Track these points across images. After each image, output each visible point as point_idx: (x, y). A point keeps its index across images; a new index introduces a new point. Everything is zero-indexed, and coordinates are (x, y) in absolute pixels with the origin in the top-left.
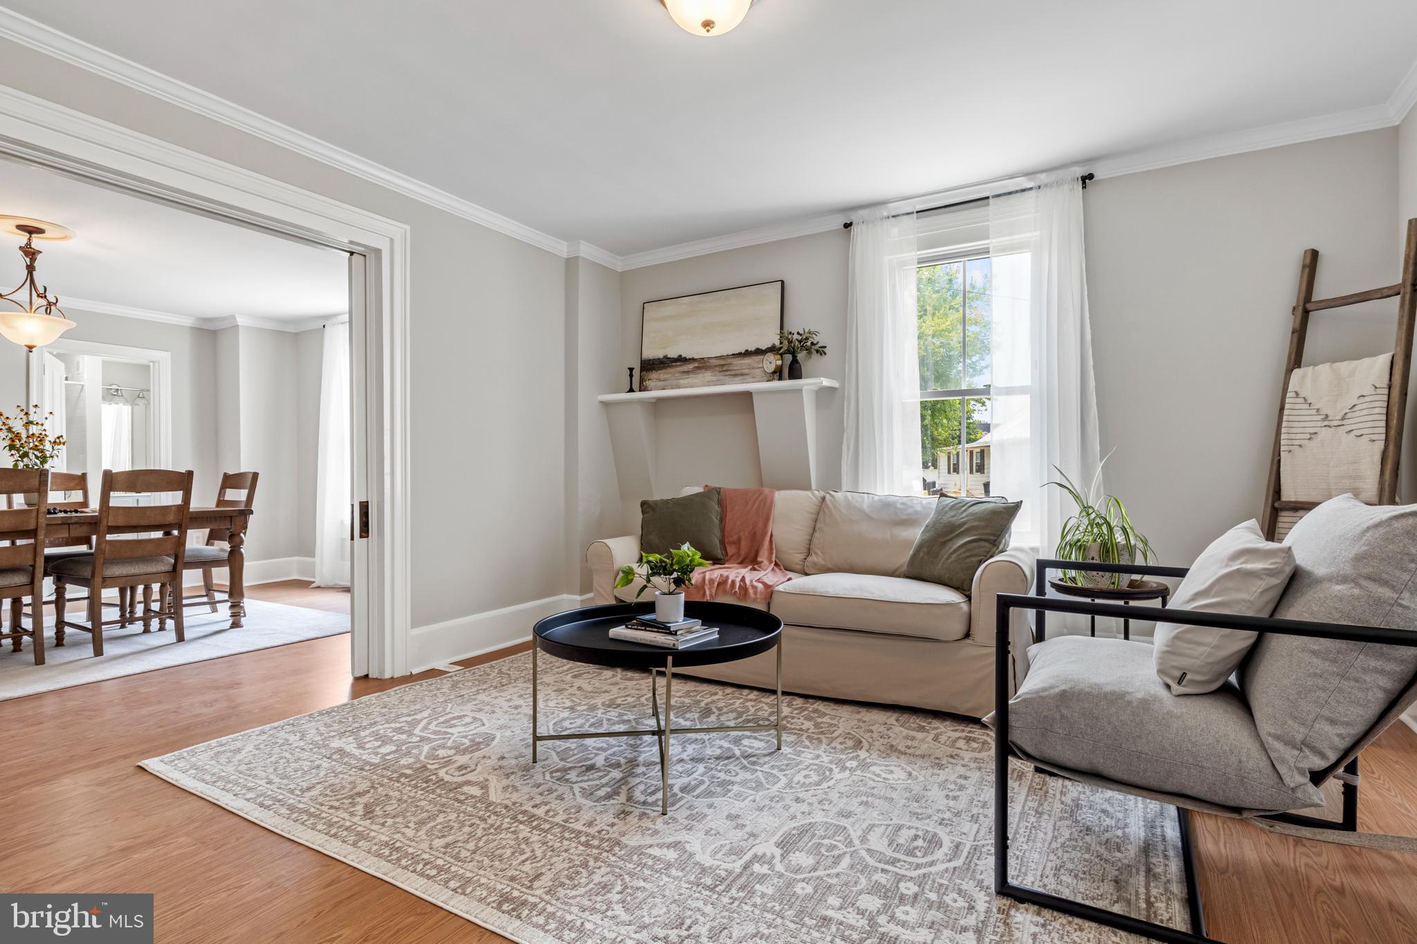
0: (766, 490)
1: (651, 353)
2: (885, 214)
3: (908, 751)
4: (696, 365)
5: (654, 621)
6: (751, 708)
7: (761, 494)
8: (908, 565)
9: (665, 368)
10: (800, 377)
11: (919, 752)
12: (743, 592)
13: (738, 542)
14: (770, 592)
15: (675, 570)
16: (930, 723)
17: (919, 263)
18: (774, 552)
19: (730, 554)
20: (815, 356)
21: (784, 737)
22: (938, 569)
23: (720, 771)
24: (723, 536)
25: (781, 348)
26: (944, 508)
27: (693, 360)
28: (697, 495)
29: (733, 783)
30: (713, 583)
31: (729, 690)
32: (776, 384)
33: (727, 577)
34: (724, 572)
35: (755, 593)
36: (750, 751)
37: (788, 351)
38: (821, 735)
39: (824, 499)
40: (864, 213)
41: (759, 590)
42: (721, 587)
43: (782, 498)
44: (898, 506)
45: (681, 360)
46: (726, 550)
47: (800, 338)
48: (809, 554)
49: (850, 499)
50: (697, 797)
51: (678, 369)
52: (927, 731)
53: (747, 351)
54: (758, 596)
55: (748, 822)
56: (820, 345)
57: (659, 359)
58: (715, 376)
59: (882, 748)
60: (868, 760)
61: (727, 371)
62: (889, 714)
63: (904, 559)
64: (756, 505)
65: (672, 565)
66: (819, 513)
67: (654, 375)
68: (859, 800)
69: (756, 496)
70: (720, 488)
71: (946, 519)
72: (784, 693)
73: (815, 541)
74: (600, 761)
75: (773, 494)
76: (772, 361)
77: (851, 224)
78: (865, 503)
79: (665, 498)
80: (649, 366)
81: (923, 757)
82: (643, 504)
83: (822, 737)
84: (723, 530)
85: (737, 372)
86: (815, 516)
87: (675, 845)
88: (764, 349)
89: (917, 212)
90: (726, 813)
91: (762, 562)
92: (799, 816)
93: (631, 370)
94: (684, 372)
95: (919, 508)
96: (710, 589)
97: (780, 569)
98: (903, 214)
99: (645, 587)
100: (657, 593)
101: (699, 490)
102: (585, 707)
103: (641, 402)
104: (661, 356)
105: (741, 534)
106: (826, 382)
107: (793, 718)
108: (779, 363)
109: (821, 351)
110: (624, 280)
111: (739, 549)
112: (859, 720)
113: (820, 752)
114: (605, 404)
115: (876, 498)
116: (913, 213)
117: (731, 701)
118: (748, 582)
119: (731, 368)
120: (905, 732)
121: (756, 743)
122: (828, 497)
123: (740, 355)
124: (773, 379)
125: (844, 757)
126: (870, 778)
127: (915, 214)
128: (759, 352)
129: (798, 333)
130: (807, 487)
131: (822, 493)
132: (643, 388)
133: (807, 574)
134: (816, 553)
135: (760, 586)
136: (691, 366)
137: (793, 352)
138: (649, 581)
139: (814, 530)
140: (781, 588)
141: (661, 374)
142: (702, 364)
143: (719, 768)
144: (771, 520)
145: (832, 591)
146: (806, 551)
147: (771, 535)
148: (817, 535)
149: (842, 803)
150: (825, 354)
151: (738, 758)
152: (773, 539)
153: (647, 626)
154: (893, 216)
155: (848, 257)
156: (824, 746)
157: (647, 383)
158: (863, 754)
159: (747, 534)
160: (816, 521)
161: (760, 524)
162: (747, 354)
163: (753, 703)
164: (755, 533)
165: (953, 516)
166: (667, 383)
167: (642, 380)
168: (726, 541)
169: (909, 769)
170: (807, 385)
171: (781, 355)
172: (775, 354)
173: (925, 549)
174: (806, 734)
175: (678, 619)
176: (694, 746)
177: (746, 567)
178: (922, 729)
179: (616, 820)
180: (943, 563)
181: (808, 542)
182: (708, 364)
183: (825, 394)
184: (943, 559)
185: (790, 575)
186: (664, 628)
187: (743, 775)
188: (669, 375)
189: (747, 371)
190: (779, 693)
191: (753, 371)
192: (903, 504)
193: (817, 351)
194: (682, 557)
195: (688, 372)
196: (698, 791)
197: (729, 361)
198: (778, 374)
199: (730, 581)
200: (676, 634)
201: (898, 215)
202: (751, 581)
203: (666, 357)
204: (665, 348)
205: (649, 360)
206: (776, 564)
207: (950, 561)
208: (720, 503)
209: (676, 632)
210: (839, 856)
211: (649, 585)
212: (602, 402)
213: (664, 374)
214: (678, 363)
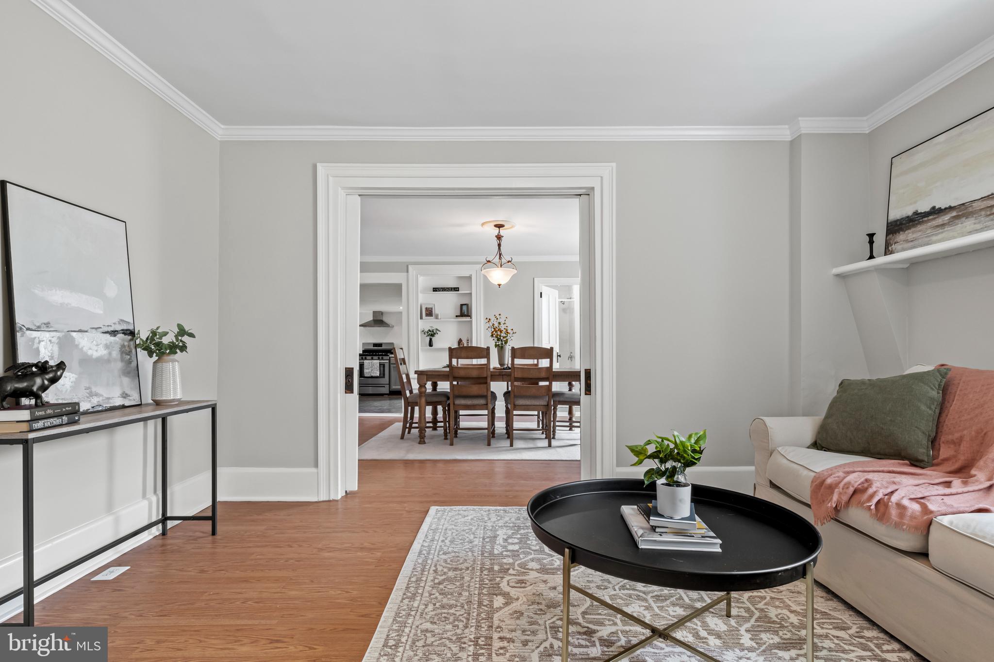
1: (896, 214)
4: (954, 214)
9: (914, 226)
14: (929, 520)
27: (950, 209)
45: (935, 212)
51: (930, 224)
57: (908, 217)
58: (978, 222)
67: (901, 236)
80: (895, 228)
82: (842, 385)
93: (871, 236)
94: (938, 226)
104: (910, 214)
114: (842, 277)
132: (886, 252)
136: (947, 217)
140: (945, 520)
141: (910, 234)
142: (962, 212)
157: (893, 246)
166: (916, 243)
167: (887, 245)
182: (969, 210)
188: (920, 234)
195: (943, 225)
203: (916, 213)
204: (915, 202)
205: (898, 220)
212: (838, 276)
213: (913, 233)
214: (931, 217)
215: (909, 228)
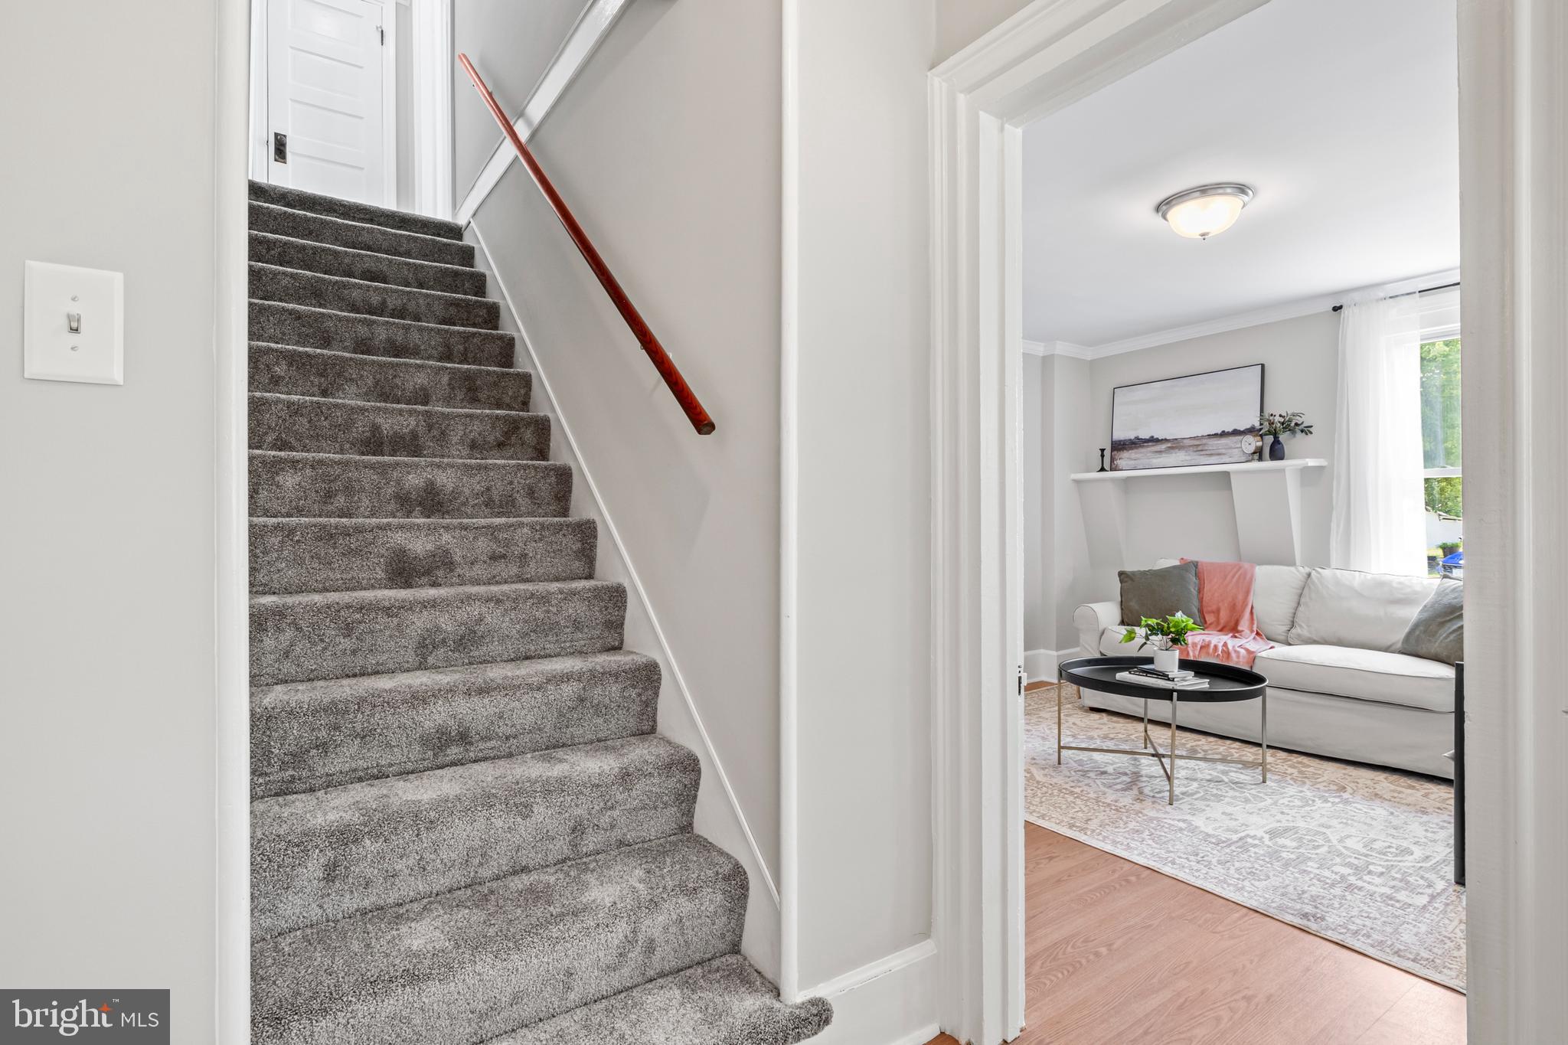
0: (1246, 565)
1: (1120, 435)
2: (1382, 295)
3: (1392, 799)
4: (1169, 445)
5: (1153, 670)
6: (1235, 754)
7: (1240, 568)
8: (1403, 643)
9: (1136, 448)
10: (1282, 458)
11: (1404, 801)
12: (1225, 655)
13: (1218, 612)
14: (1253, 657)
15: (1171, 632)
16: (1421, 785)
17: (1422, 340)
18: (1256, 622)
19: (1208, 622)
20: (1299, 435)
21: (1268, 776)
22: (1435, 647)
23: (1212, 788)
24: (1202, 606)
25: (1261, 429)
26: (1445, 590)
27: (1166, 440)
28: (1174, 567)
29: (1225, 797)
30: (1196, 646)
31: (1212, 739)
32: (1256, 465)
33: (1210, 642)
34: (1207, 638)
35: (1238, 657)
36: (1237, 780)
37: (1269, 433)
38: (1302, 778)
39: (1309, 575)
40: (1356, 296)
41: (1241, 655)
42: (1204, 650)
43: (1263, 574)
44: (1395, 585)
45: (1153, 440)
46: (1204, 618)
47: (1282, 420)
48: (1293, 625)
49: (1339, 576)
50: (1196, 799)
51: (1149, 449)
52: (1418, 790)
53: (1223, 432)
54: (1241, 660)
55: (1240, 818)
56: (1305, 424)
57: (1130, 440)
58: (1189, 455)
59: (1367, 795)
60: (1351, 800)
61: (1202, 450)
62: (1378, 773)
63: (1398, 637)
64: (1235, 580)
65: (1169, 628)
66: (1304, 588)
67: (1125, 454)
68: (1339, 820)
69: (1235, 570)
70: (1197, 562)
71: (1446, 601)
72: (1269, 747)
73: (1299, 614)
74: (1110, 769)
75: (1253, 568)
76: (1251, 443)
77: (1341, 307)
78: (1356, 580)
79: (1142, 569)
80: (1119, 446)
81: (1409, 805)
82: (1121, 574)
83: (1306, 780)
84: (1201, 600)
85: (1213, 452)
86: (1300, 591)
87: (1184, 821)
88: (1242, 430)
89: (1420, 292)
90: (1221, 811)
91: (1243, 631)
92: (1284, 821)
93: (1103, 450)
94: (1156, 452)
95: (1418, 588)
96: (1194, 651)
97: (1262, 639)
98: (1403, 295)
99: (1145, 643)
100: (1155, 648)
101: (1177, 563)
102: (1084, 737)
103: (1113, 480)
104: (1132, 438)
105: (1220, 604)
106: (1311, 462)
107: (1277, 765)
108: (1260, 444)
109: (1307, 431)
110: (1093, 368)
111: (1218, 618)
112: (1344, 774)
113: (1304, 789)
114: (1077, 483)
115: (1369, 577)
116: (1415, 293)
117: (1215, 747)
118: (1230, 648)
119: (1206, 448)
120: (1393, 787)
121: (1245, 776)
122: (1314, 573)
123: (1216, 435)
124: (1253, 459)
125: (1327, 795)
126: (1351, 810)
127: (1418, 294)
128: (1236, 433)
129: (1280, 416)
130: (1292, 564)
131: (1307, 570)
132: (1113, 466)
133: (1290, 645)
134: (1300, 626)
135: (1242, 651)
136: (1163, 447)
137: (1275, 434)
138: (1147, 639)
139: (1299, 603)
140: (1264, 654)
142: (1175, 444)
143: (1211, 786)
144: (1252, 593)
145: (1316, 660)
146: (1290, 623)
147: (1252, 607)
148: (1301, 609)
149: (1324, 820)
150: (1311, 433)
151: (1226, 783)
152: (1254, 611)
153: (1147, 673)
154: (1391, 297)
155: (1338, 338)
156: (1307, 786)
157: (1118, 462)
158: (1346, 795)
159: (1226, 605)
160: (1300, 595)
161: (1240, 597)
162: (1224, 434)
163: (1237, 751)
164: (1234, 604)
165: (1455, 598)
167: (1112, 460)
168: (1205, 610)
169: (1392, 810)
170: (1289, 465)
171: (1261, 436)
172: (1254, 436)
173: (1422, 628)
174: (1290, 777)
175: (1174, 671)
176: (1185, 771)
177: (1227, 635)
178: (1413, 788)
179: (1134, 802)
180: (1441, 641)
181: (1292, 615)
182: (1181, 444)
183: (1309, 476)
184: (1441, 638)
185: (1272, 644)
186: (1164, 676)
187: (1231, 793)
189: (1223, 451)
190: (1265, 746)
191: (1230, 451)
192: (1400, 583)
193: (1302, 431)
194: (1178, 622)
195: (1160, 452)
196: (1195, 797)
197: (1204, 441)
198: (1259, 454)
199: (1212, 646)
200: (1173, 681)
201: (1397, 296)
202: (1234, 647)
203: (1137, 438)
204: (1136, 429)
205: (1120, 441)
206: (1258, 634)
207: (1449, 640)
208: (1197, 575)
209: (1174, 679)
210: (1318, 846)
211: (1148, 642)
212: (1074, 481)
213: (1136, 453)
214: (1150, 444)
215: (1131, 449)
